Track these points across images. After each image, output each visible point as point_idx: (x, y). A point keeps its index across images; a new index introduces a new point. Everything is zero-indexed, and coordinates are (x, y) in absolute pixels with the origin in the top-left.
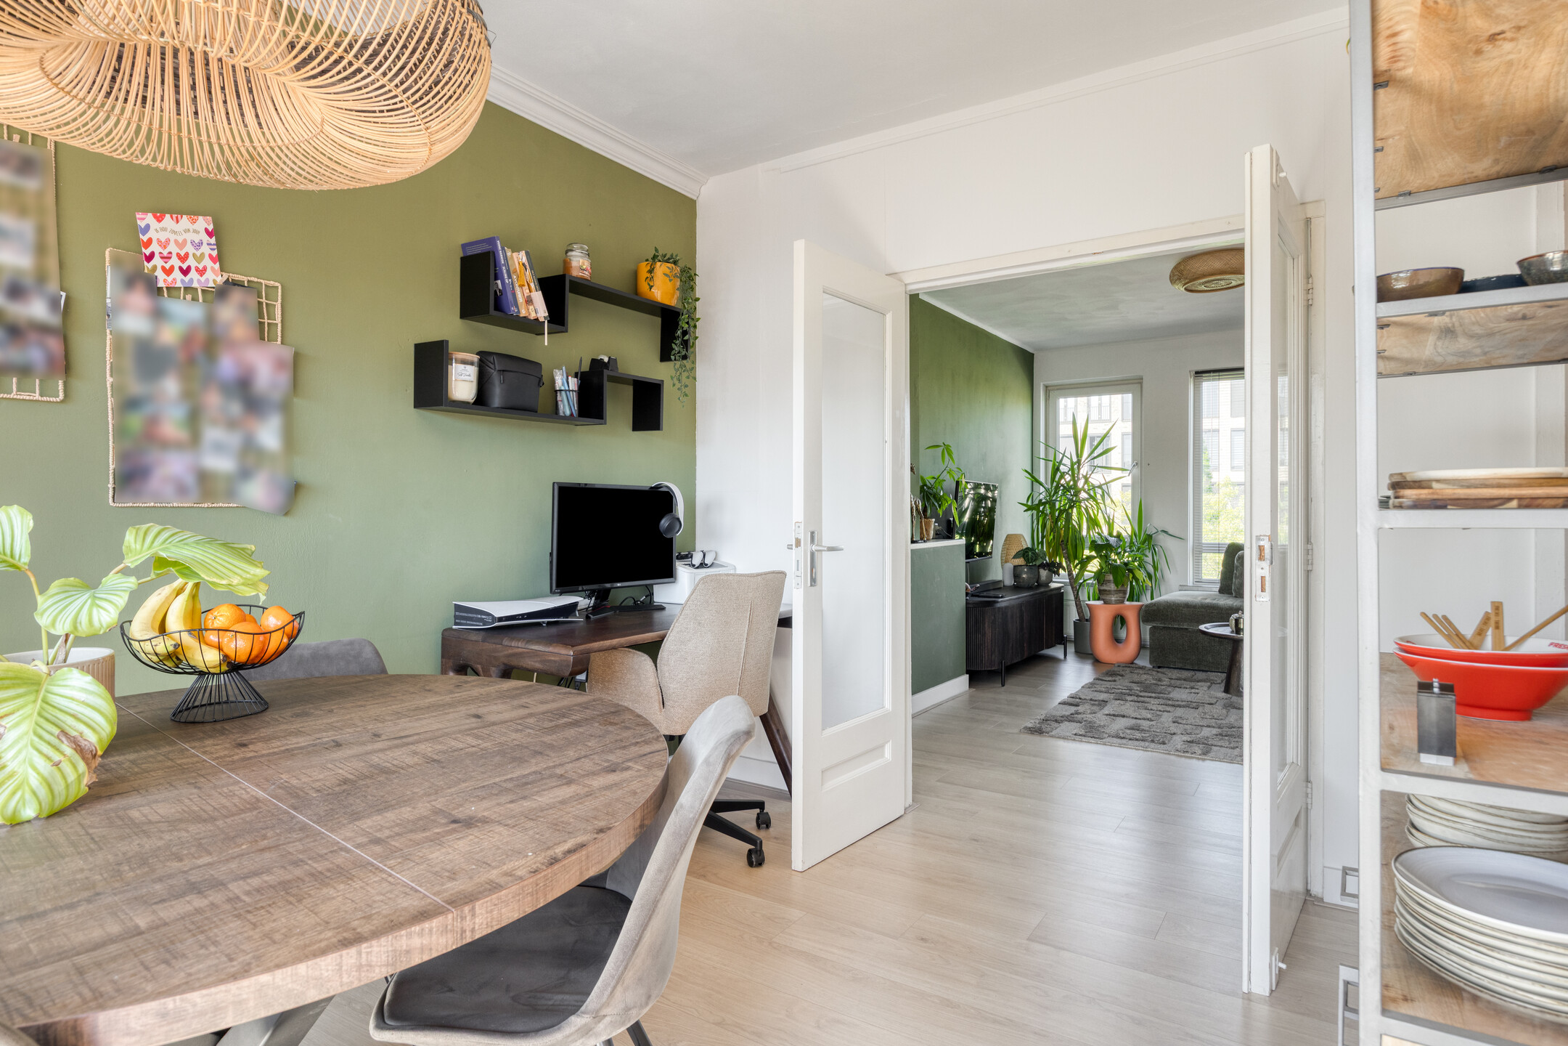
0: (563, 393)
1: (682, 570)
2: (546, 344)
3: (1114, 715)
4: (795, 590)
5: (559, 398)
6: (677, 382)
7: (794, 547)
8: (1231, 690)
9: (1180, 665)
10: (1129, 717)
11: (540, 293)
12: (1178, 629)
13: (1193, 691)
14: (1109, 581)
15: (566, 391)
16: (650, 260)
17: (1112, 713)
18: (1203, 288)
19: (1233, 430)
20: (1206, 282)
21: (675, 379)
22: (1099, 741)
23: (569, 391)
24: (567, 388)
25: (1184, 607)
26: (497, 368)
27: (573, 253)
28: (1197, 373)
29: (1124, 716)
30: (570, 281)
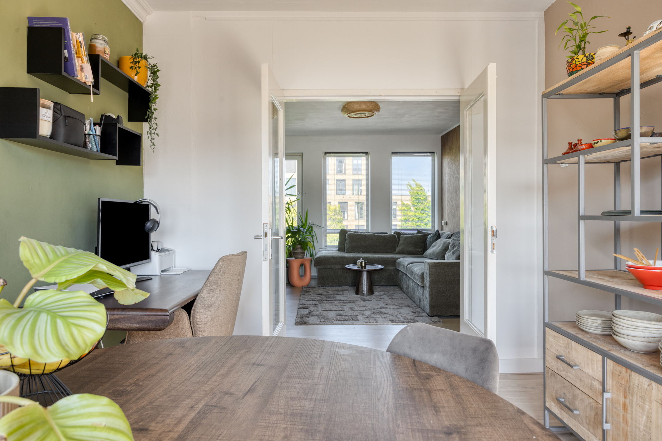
0: (92, 136)
1: (154, 255)
2: (92, 101)
3: (327, 311)
4: (263, 262)
5: (87, 140)
6: (150, 136)
7: (263, 237)
8: (360, 293)
9: (331, 285)
10: (333, 311)
11: (89, 65)
12: (329, 268)
13: (345, 295)
14: (298, 248)
15: (93, 135)
16: (134, 56)
17: (325, 309)
18: (355, 116)
19: (337, 180)
20: (357, 114)
21: (149, 134)
22: (333, 323)
23: (96, 135)
24: (95, 133)
25: (332, 258)
26: (63, 114)
27: (97, 41)
28: (325, 153)
29: (331, 310)
30: (102, 60)
